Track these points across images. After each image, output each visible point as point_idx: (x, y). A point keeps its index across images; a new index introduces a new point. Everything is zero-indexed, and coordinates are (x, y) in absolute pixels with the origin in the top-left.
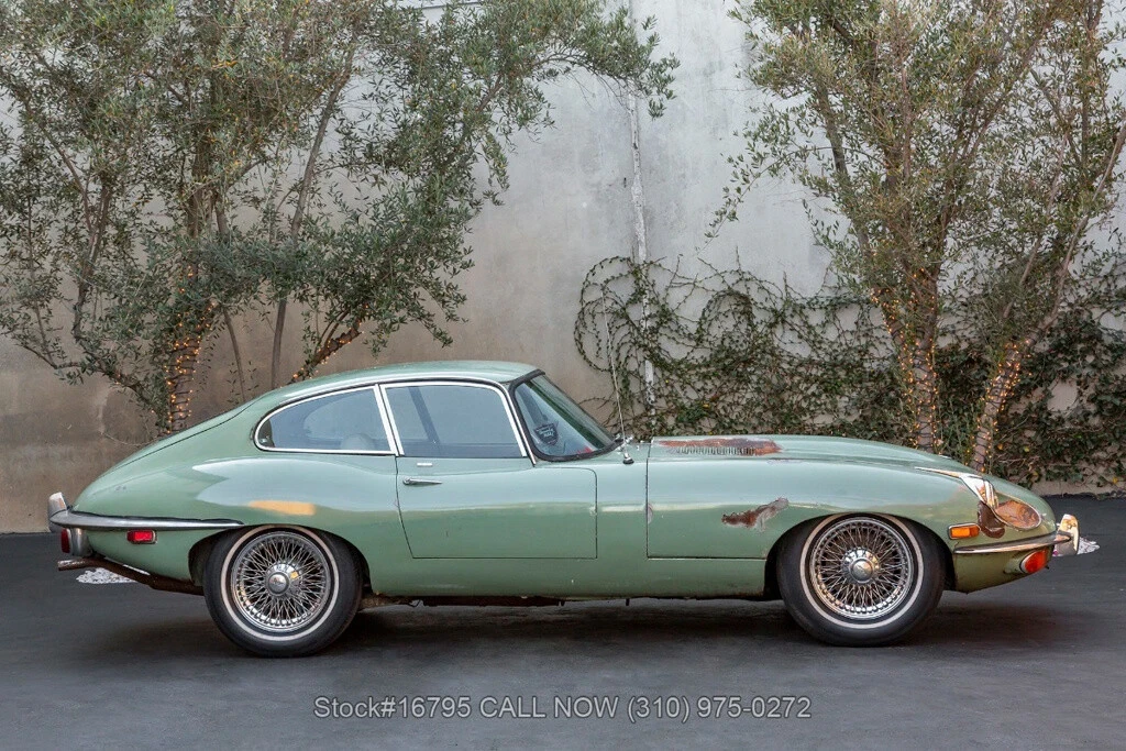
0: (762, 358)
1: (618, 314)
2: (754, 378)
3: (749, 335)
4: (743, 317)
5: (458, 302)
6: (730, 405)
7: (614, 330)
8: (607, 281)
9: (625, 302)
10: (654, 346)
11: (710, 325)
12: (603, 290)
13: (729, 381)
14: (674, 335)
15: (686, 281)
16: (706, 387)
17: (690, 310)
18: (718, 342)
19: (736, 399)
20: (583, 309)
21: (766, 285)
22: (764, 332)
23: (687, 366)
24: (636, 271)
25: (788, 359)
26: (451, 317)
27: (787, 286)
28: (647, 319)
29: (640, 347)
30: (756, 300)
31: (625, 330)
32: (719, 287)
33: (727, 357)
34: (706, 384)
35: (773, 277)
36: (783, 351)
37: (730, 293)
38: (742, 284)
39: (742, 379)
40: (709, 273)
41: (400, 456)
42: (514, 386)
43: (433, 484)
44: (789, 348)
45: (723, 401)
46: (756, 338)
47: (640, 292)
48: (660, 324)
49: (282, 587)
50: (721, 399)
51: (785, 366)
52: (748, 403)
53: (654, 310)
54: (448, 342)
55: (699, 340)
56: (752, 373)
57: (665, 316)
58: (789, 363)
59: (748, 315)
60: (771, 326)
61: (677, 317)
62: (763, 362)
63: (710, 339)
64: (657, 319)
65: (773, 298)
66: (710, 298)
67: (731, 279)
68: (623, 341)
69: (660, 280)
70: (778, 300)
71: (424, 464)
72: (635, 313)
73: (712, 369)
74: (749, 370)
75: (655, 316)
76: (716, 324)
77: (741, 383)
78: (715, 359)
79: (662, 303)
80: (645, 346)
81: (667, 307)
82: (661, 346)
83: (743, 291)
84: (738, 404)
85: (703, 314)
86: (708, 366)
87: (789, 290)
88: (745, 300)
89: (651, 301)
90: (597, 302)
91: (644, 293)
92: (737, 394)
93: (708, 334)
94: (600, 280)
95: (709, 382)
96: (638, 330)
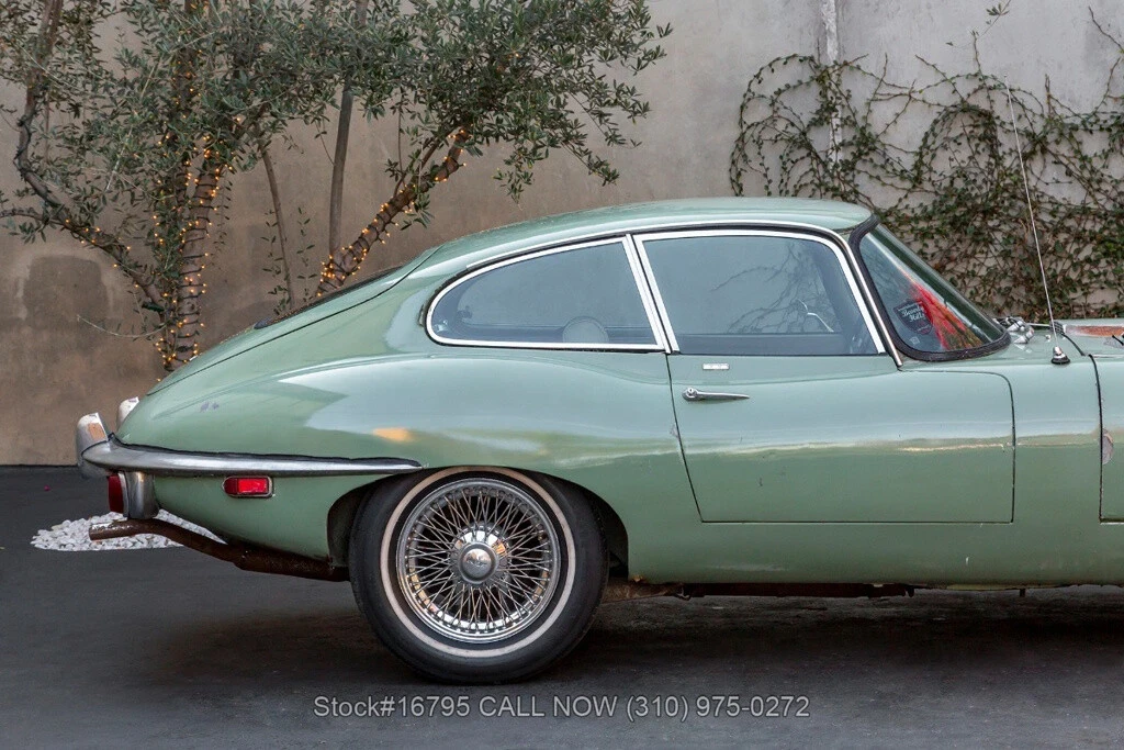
0: (1011, 206)
1: (795, 142)
2: (999, 236)
3: (991, 172)
4: (983, 145)
5: (635, 114)
6: (962, 276)
7: (789, 165)
8: (779, 92)
9: (806, 124)
10: (848, 189)
11: (934, 156)
12: (772, 104)
13: (960, 241)
14: (879, 172)
15: (897, 92)
16: (926, 250)
17: (903, 134)
18: (946, 183)
19: (970, 268)
20: (743, 134)
21: (1019, 96)
22: (1015, 167)
23: (898, 219)
24: (822, 77)
25: (1049, 207)
26: (613, 138)
27: (1049, 97)
28: (838, 149)
29: (827, 190)
30: (1003, 118)
31: (804, 166)
32: (946, 99)
33: (959, 204)
34: (926, 245)
35: (1029, 83)
36: (1043, 194)
37: (966, 108)
38: (982, 95)
39: (981, 239)
40: (932, 78)
41: (673, 353)
42: (856, 235)
43: (735, 398)
44: (1052, 191)
45: (951, 271)
46: (1003, 175)
47: (828, 109)
48: (858, 156)
49: (484, 569)
50: (948, 267)
51: (1046, 218)
52: (989, 274)
53: (850, 134)
54: (611, 177)
55: (917, 180)
56: (994, 229)
57: (865, 144)
58: (1053, 213)
59: (990, 141)
60: (1026, 157)
61: (884, 145)
62: (1013, 213)
63: (935, 177)
64: (853, 149)
65: (1030, 115)
66: (936, 116)
67: (965, 88)
68: (802, 182)
69: (859, 89)
70: (1037, 118)
71: (715, 367)
72: (821, 140)
73: (936, 223)
74: (991, 224)
75: (851, 144)
76: (942, 155)
77: (978, 243)
78: (940, 208)
79: (861, 124)
80: (835, 189)
81: (868, 131)
82: (859, 189)
83: (984, 105)
84: (974, 276)
85: (925, 140)
86: (929, 218)
87: (1053, 103)
88: (987, 119)
89: (845, 122)
90: (763, 124)
91: (834, 110)
92: (973, 261)
93: (931, 170)
94: (769, 91)
95: (931, 244)
96: (825, 165)
